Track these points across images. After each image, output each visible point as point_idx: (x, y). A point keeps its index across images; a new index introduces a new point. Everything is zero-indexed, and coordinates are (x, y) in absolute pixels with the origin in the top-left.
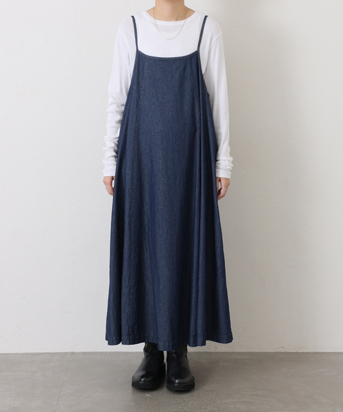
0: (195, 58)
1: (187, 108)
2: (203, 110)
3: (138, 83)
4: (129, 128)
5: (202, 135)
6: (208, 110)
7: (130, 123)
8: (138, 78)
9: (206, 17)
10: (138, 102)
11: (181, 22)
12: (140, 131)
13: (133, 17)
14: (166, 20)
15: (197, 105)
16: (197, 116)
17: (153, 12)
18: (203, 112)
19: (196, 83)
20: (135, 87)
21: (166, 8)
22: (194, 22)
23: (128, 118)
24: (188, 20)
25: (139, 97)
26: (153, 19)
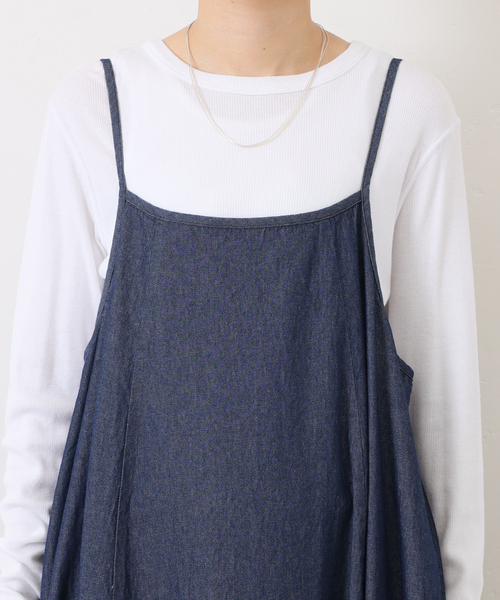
0: (352, 216)
1: (318, 419)
2: (379, 428)
3: (125, 321)
4: (90, 499)
5: (371, 527)
6: (398, 428)
7: (93, 479)
8: (125, 300)
9: (395, 64)
10: (124, 393)
11: (300, 81)
12: (134, 510)
13: (107, 64)
14: (240, 71)
15: (354, 408)
16: (356, 451)
17: (189, 45)
18: (379, 436)
19: (355, 322)
20: (112, 339)
21: (240, 28)
23: (86, 459)
24: (326, 72)
25: (129, 376)
26: (184, 70)
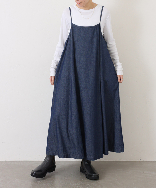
0: (99, 26)
13: (69, 7)
22: (97, 10)
